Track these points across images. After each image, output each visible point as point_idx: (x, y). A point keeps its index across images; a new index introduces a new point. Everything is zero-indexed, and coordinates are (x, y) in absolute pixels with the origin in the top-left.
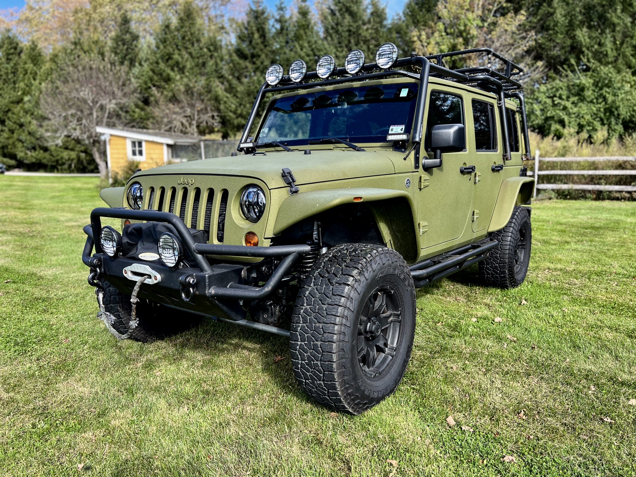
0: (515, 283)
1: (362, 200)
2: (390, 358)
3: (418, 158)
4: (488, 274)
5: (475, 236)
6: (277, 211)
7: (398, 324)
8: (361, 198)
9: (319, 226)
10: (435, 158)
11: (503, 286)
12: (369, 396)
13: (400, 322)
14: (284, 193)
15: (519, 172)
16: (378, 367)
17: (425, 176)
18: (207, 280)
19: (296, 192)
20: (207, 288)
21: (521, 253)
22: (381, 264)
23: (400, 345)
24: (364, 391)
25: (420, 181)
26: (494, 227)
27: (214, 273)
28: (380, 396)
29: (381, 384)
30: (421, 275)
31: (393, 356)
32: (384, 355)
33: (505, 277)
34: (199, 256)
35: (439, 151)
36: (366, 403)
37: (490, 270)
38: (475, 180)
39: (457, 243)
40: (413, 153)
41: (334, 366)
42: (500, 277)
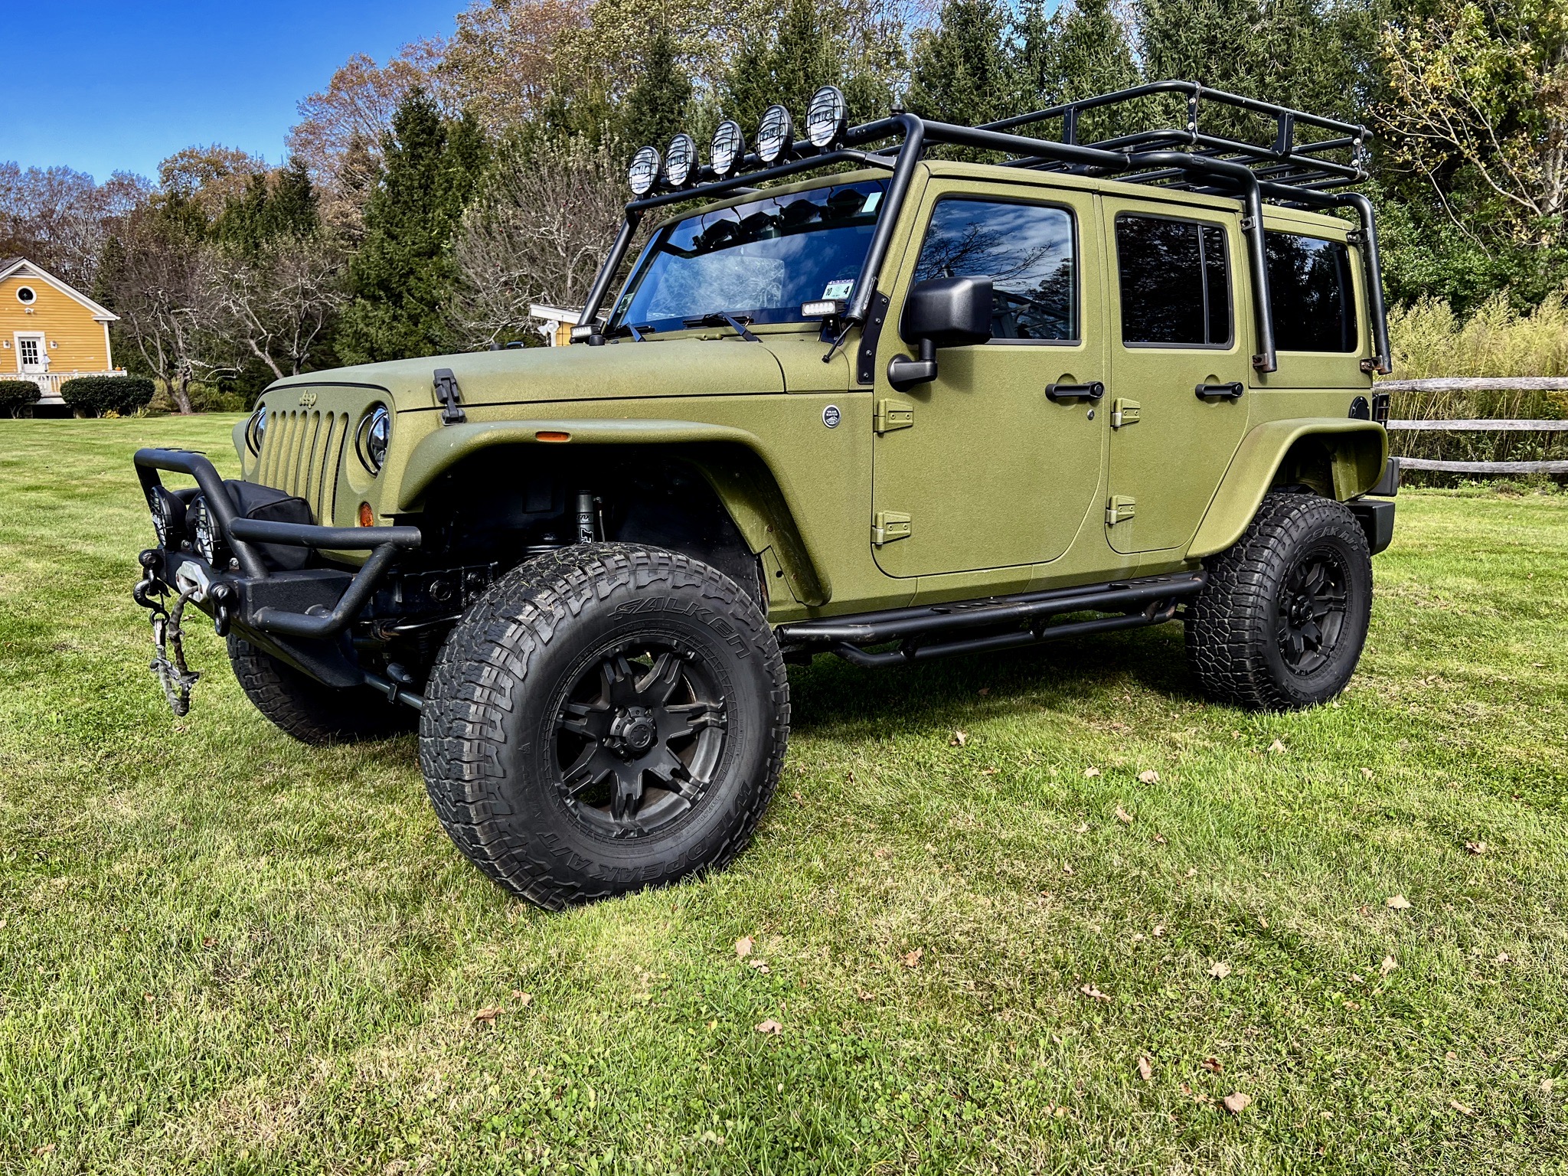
1: (569, 440)
2: (688, 805)
3: (872, 358)
4: (1206, 668)
5: (1124, 562)
7: (722, 732)
8: (566, 435)
10: (920, 357)
11: (1247, 704)
12: (579, 875)
13: (724, 726)
14: (430, 421)
17: (900, 402)
18: (249, 594)
19: (461, 419)
20: (250, 608)
21: (1333, 623)
22: (631, 586)
23: (721, 779)
24: (561, 859)
25: (876, 417)
26: (1205, 544)
27: (270, 581)
28: (622, 878)
29: (633, 858)
30: (857, 636)
31: (694, 802)
32: (676, 796)
33: (1244, 678)
34: (240, 544)
35: (928, 344)
36: (574, 889)
37: (1209, 658)
38: (1112, 418)
39: (1045, 575)
40: (853, 348)
41: (467, 789)
42: (1235, 677)
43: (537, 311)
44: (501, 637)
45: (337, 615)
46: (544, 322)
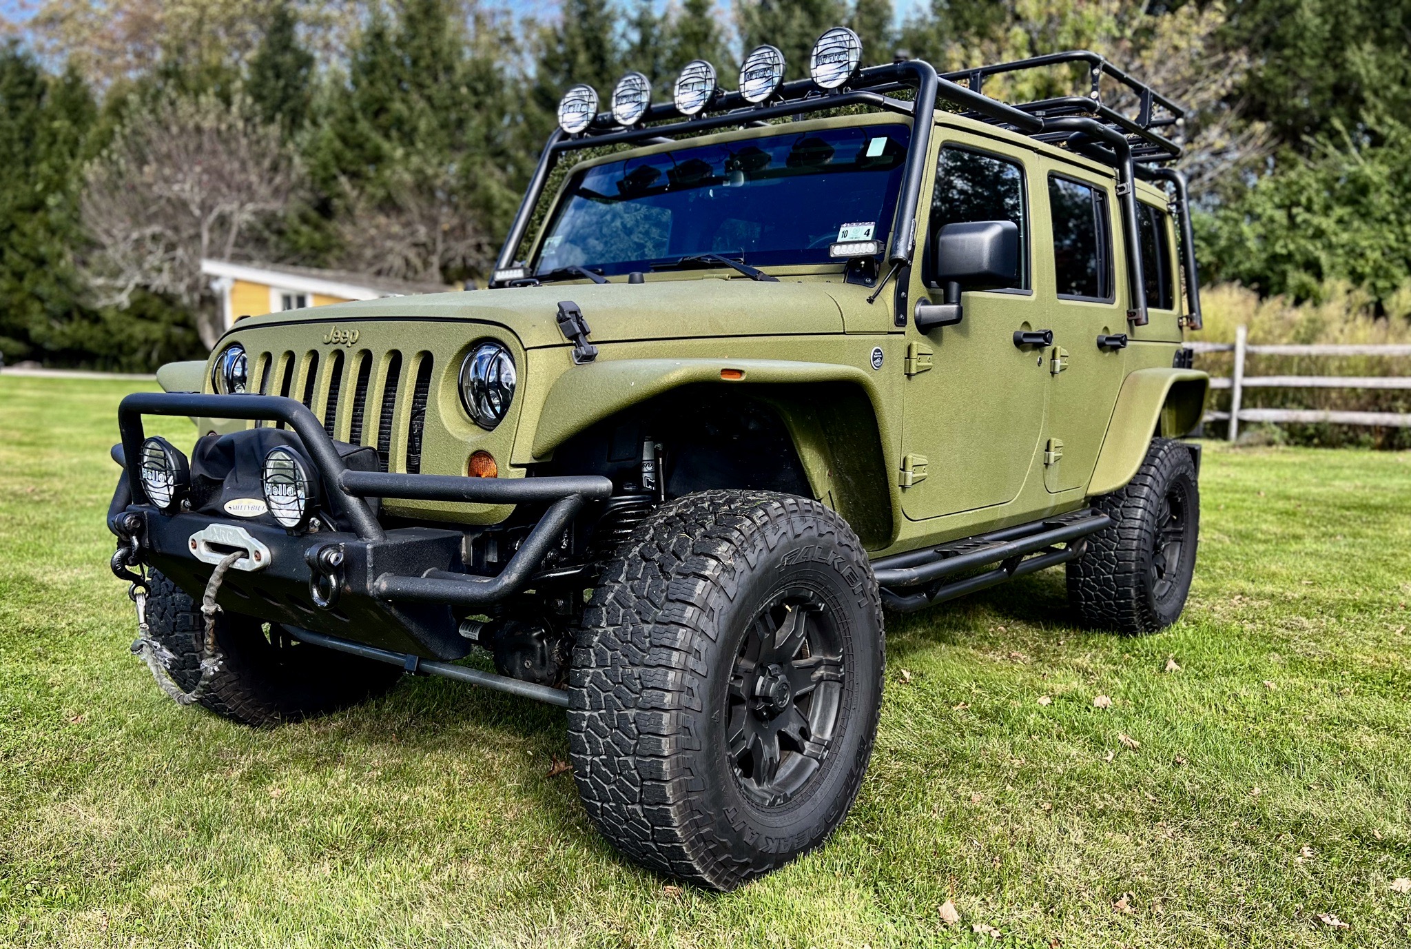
0: (1154, 623)
1: (743, 378)
2: (815, 764)
3: (905, 299)
4: (1089, 598)
5: (1052, 501)
6: (540, 400)
7: (838, 685)
8: (741, 372)
9: (656, 454)
10: (947, 301)
11: (1125, 629)
12: (752, 848)
13: (841, 680)
14: (562, 358)
15: (1171, 358)
16: (785, 784)
17: (921, 344)
18: (369, 558)
19: (590, 358)
20: (370, 576)
21: (1172, 553)
22: (790, 534)
23: (841, 735)
24: (740, 835)
25: (909, 357)
26: (1101, 485)
27: (388, 542)
28: (784, 849)
29: (786, 824)
30: (904, 580)
31: (821, 761)
32: (800, 757)
33: (1128, 605)
34: (353, 501)
35: (955, 286)
36: (746, 865)
37: (1093, 589)
38: (1053, 365)
39: (1007, 515)
40: (891, 288)
41: (666, 766)
42: (1118, 605)
43: (209, 267)
44: (691, 595)
45: (509, 578)
46: (217, 278)
